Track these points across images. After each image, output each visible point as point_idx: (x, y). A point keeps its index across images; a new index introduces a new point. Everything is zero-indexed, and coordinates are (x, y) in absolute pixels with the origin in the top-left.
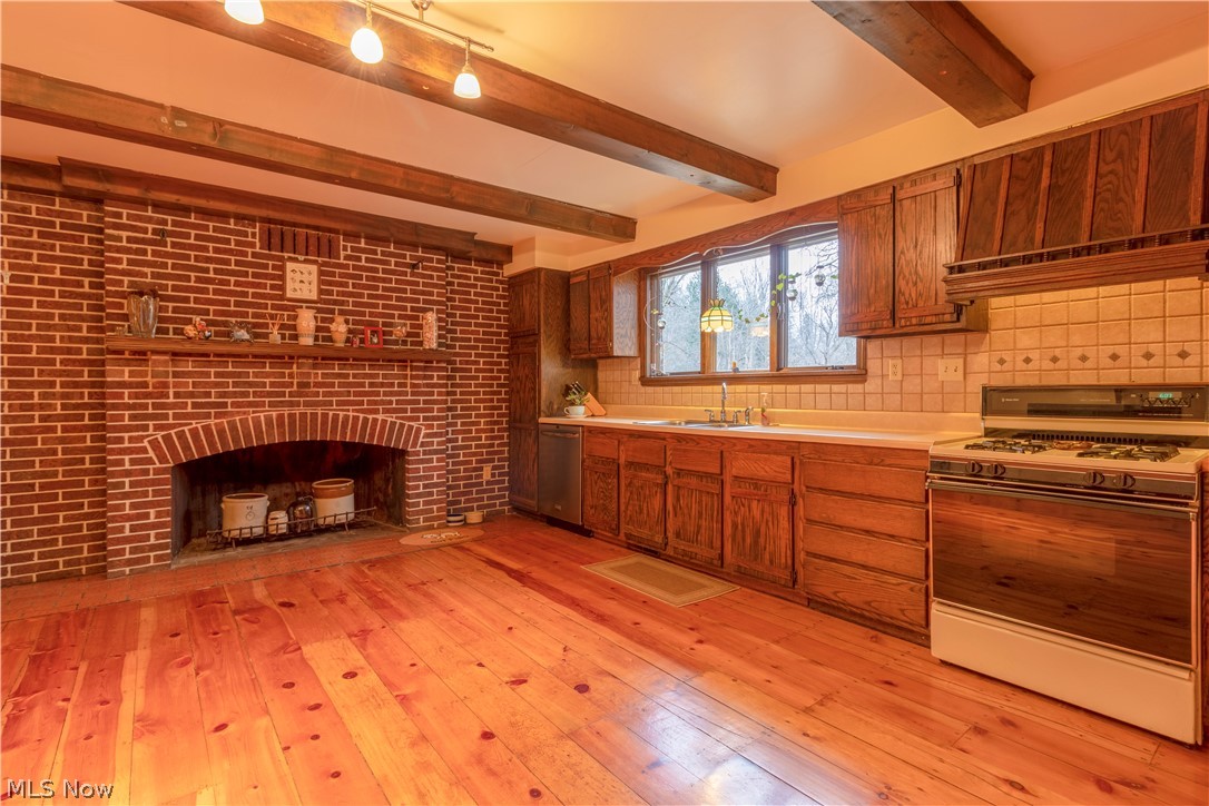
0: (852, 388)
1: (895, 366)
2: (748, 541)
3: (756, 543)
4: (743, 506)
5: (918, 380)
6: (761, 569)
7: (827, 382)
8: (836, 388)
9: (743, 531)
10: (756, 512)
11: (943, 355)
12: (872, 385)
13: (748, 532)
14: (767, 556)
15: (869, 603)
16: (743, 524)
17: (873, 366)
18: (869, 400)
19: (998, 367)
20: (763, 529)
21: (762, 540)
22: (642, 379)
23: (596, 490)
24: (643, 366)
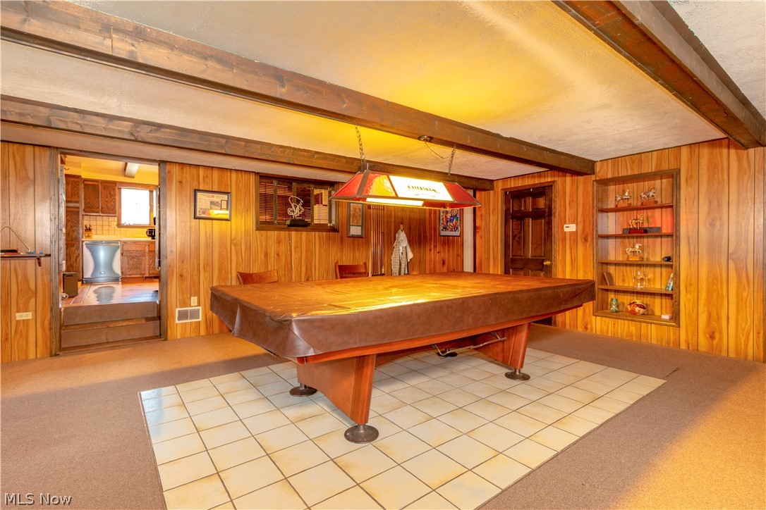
22: (119, 225)
23: (131, 262)
24: (119, 220)
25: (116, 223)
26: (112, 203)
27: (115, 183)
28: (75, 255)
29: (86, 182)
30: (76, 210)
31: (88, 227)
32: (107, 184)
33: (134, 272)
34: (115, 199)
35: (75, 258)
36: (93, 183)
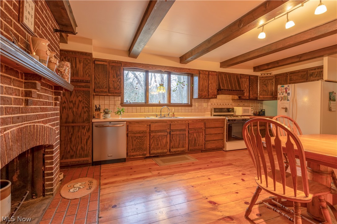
0: (189, 108)
1: (197, 104)
2: (193, 143)
3: (195, 142)
4: (192, 135)
5: (201, 107)
6: (196, 148)
7: (184, 107)
8: (186, 108)
9: (192, 141)
10: (195, 136)
11: (204, 103)
12: (193, 107)
13: (193, 140)
14: (198, 145)
15: (216, 146)
16: (192, 139)
17: (193, 104)
18: (193, 110)
19: (211, 105)
20: (197, 139)
21: (196, 142)
22: (122, 104)
23: (135, 143)
24: (122, 100)
25: (119, 102)
26: (118, 83)
27: (120, 63)
28: (86, 138)
29: (96, 62)
30: (86, 89)
31: (98, 106)
32: (114, 64)
33: (138, 153)
34: (120, 79)
35: (85, 141)
36: (102, 63)
